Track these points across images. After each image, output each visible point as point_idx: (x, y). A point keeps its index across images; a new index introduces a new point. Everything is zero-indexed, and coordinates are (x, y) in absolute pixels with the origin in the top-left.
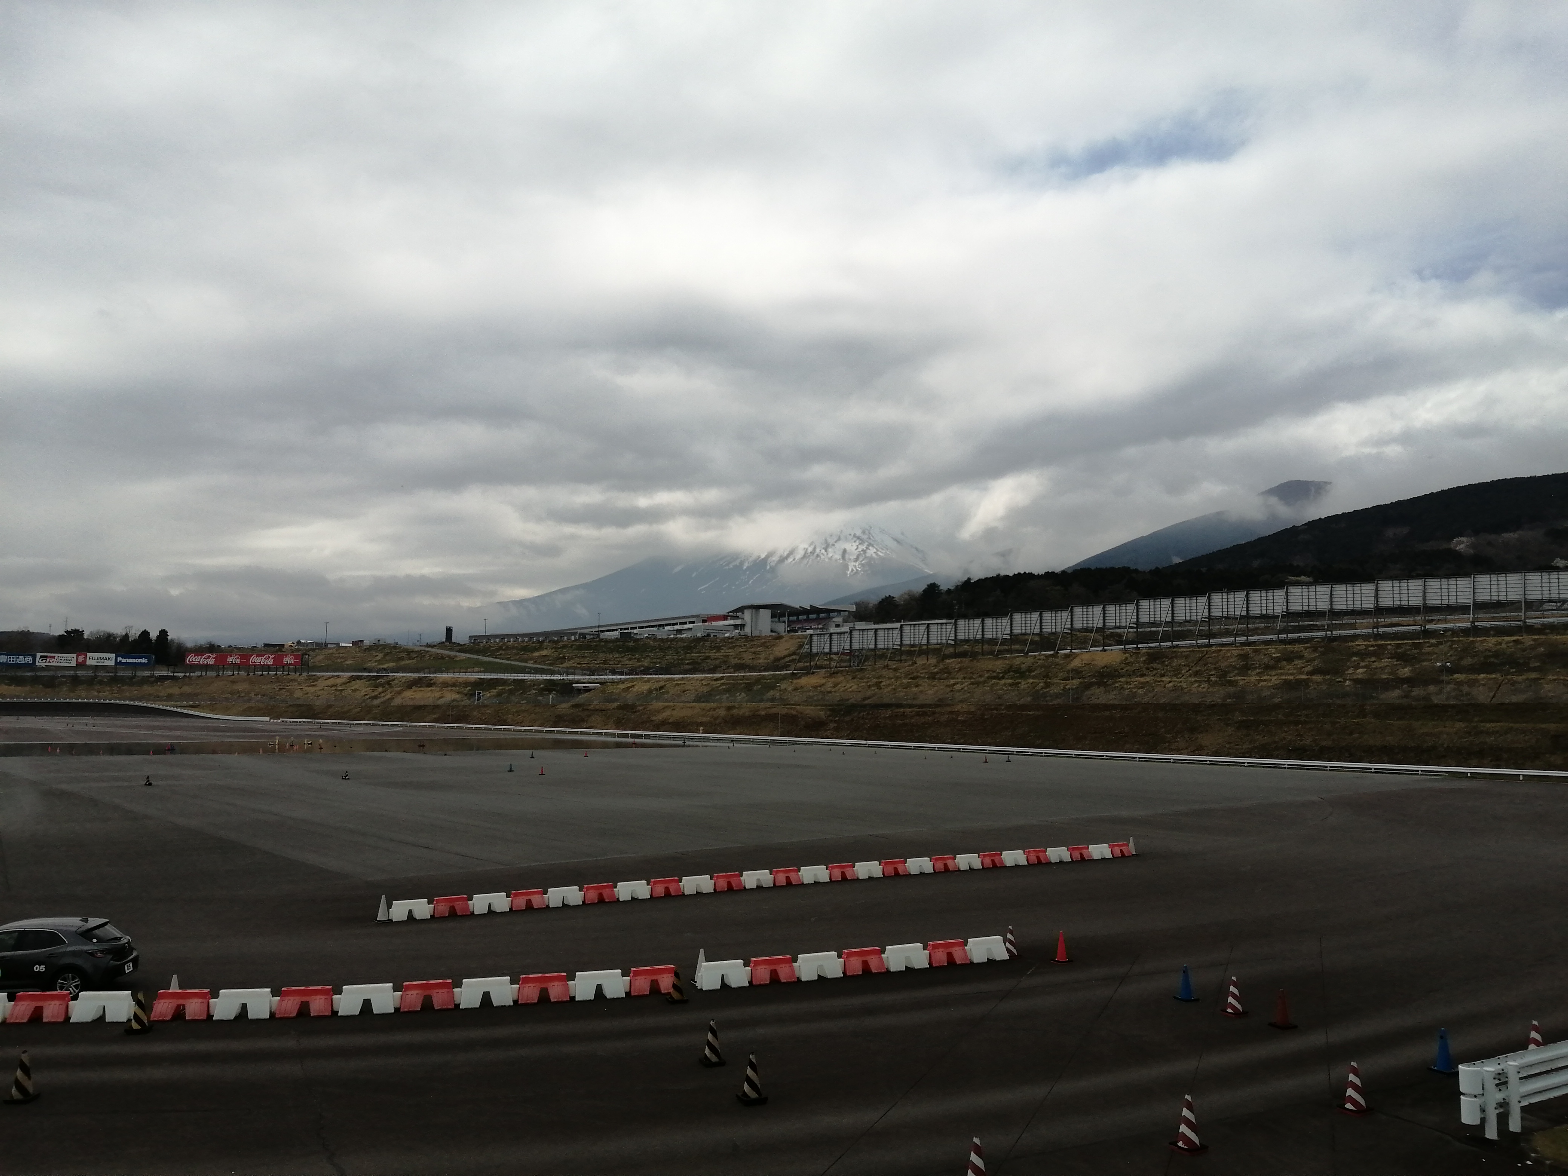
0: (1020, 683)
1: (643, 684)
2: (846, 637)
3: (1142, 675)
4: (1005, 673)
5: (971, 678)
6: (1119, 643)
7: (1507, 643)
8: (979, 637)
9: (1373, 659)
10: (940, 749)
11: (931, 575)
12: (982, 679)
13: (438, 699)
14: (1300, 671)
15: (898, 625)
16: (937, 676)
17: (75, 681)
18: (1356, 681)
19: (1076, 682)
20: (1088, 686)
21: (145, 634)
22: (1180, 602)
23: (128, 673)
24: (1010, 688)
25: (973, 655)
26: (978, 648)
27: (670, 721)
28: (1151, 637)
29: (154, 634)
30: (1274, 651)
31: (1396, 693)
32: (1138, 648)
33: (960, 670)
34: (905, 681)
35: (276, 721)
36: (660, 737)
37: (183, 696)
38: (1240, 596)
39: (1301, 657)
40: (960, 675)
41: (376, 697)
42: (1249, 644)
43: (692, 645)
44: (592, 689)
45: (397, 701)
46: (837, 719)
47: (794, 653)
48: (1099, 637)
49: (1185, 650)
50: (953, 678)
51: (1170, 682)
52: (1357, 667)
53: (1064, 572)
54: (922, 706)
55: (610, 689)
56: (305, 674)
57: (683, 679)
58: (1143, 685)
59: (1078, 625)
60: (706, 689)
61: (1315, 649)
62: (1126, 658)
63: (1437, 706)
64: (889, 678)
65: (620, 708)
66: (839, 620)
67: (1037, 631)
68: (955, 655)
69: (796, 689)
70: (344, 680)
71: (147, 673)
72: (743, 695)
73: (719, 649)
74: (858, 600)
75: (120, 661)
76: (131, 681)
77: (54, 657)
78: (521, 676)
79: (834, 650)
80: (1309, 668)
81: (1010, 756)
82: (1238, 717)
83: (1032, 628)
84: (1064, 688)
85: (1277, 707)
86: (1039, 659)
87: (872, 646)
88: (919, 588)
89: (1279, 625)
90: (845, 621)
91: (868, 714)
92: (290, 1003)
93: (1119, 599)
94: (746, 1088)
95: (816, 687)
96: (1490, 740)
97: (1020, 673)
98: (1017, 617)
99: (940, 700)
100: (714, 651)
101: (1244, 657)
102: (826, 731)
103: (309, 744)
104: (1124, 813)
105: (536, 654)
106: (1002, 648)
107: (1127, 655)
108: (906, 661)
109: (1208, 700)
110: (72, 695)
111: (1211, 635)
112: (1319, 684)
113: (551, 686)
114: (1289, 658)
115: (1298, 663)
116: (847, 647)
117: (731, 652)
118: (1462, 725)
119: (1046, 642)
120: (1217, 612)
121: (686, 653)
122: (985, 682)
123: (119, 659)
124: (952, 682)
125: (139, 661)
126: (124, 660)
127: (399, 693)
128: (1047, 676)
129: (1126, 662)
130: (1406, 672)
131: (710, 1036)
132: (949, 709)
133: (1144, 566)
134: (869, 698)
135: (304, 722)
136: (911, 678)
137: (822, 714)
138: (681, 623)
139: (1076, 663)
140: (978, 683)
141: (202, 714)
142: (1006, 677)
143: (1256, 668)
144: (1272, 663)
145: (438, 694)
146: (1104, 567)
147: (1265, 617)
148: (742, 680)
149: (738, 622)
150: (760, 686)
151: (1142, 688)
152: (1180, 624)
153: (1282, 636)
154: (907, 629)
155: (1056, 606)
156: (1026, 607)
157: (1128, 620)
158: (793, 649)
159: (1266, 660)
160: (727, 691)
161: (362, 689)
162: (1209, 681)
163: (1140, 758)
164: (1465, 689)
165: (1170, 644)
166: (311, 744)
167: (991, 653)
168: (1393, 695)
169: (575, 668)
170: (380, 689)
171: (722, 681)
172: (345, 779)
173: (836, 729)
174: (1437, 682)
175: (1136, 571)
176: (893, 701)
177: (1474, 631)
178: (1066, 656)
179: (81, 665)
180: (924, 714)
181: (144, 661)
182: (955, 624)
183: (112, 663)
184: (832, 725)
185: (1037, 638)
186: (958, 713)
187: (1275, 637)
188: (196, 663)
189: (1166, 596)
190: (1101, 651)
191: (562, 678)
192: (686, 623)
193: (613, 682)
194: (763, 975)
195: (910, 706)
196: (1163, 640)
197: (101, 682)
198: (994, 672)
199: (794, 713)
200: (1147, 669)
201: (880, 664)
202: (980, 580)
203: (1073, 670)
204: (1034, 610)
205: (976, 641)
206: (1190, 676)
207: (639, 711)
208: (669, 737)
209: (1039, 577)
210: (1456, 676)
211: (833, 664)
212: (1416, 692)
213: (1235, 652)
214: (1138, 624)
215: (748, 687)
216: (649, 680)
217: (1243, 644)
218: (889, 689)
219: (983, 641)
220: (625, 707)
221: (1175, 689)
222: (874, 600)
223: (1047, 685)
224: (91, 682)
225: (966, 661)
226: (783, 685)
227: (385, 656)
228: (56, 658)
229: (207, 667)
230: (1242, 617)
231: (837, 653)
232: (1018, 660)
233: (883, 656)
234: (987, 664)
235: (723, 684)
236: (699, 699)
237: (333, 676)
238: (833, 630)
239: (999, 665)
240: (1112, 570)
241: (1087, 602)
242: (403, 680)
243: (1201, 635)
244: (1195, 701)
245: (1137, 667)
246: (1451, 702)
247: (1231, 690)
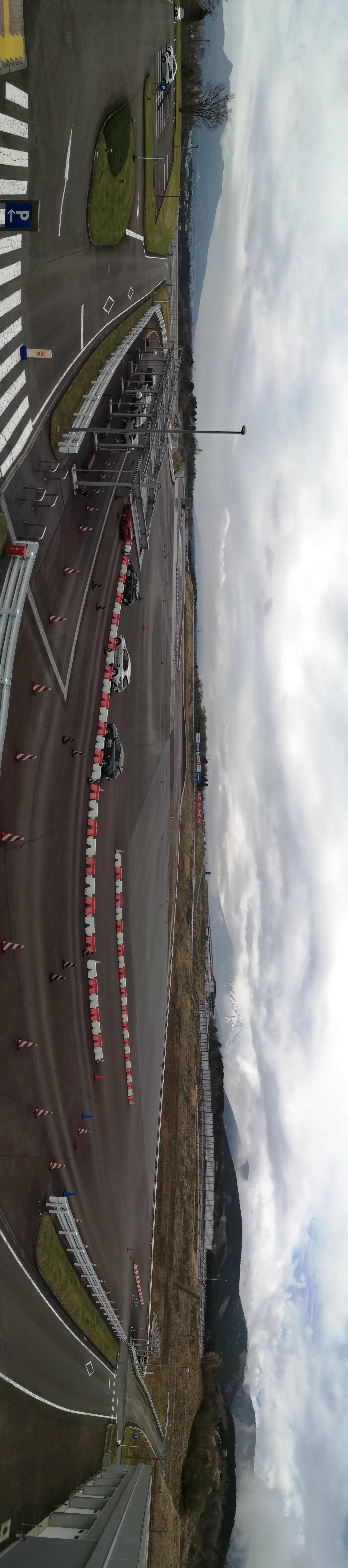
0: (186, 1071)
1: (190, 944)
2: (205, 1016)
3: (188, 1112)
4: (190, 1067)
5: (188, 1053)
6: (199, 1105)
8: (203, 1059)
9: (190, 1189)
10: (164, 1044)
11: (224, 1045)
14: (187, 1163)
15: (207, 1033)
16: (189, 1045)
18: (183, 1182)
19: (186, 1089)
20: (184, 1094)
22: (212, 1127)
24: (184, 1067)
25: (196, 1057)
26: (198, 1058)
27: (177, 951)
28: (200, 1116)
30: (194, 1156)
31: (179, 1194)
32: (197, 1112)
33: (191, 1052)
35: (180, 817)
36: (172, 947)
38: (212, 1147)
39: (191, 1164)
42: (196, 1148)
44: (189, 925)
45: (186, 856)
48: (201, 1099)
49: (196, 1127)
51: (185, 1120)
52: (187, 1182)
53: (223, 1089)
54: (179, 1039)
55: (188, 932)
57: (191, 959)
58: (185, 1112)
59: (205, 1092)
60: (187, 967)
61: (194, 1169)
62: (194, 1107)
63: (174, 1206)
64: (189, 1027)
65: (182, 935)
66: (210, 1014)
67: (204, 1078)
68: (196, 1051)
69: (187, 999)
70: (193, 838)
72: (185, 981)
73: (201, 973)
74: (217, 1020)
78: (194, 898)
79: (200, 1012)
80: (188, 1166)
82: (173, 1142)
84: (185, 1086)
85: (176, 1154)
86: (194, 1078)
87: (200, 1024)
88: (220, 1041)
89: (202, 1158)
90: (209, 1016)
93: (213, 1106)
94: (55, 976)
95: (187, 1006)
96: (163, 1221)
97: (190, 1071)
98: (209, 1072)
99: (181, 1045)
100: (201, 971)
101: (192, 1146)
105: (201, 904)
106: (198, 1067)
108: (195, 1035)
109: (178, 1133)
110: (189, 762)
111: (200, 1136)
112: (183, 1169)
113: (190, 909)
114: (191, 1160)
115: (190, 1163)
116: (200, 1016)
117: (200, 977)
118: (168, 1213)
119: (200, 1081)
120: (207, 1138)
121: (200, 959)
122: (187, 1060)
124: (187, 1049)
125: (199, 779)
126: (199, 775)
127: (189, 856)
128: (188, 1080)
129: (192, 1107)
130: (185, 1198)
131: (72, 964)
132: (178, 1047)
133: (224, 1116)
134: (183, 1022)
135: (180, 827)
136: (189, 1034)
137: (178, 1007)
139: (192, 1090)
140: (186, 1057)
141: (182, 796)
142: (188, 1067)
143: (189, 1149)
144: (190, 1155)
145: (188, 869)
146: (224, 1102)
147: (205, 1154)
148: (190, 980)
149: (211, 980)
150: (188, 987)
152: (204, 1126)
153: (198, 1159)
154: (206, 1036)
155: (212, 1086)
156: (212, 1075)
159: (191, 1153)
160: (187, 975)
161: (190, 844)
162: (185, 1134)
164: (179, 1215)
167: (197, 1063)
168: (178, 1193)
169: (196, 919)
170: (190, 850)
171: (190, 973)
174: (182, 1207)
175: (222, 1113)
176: (181, 1030)
178: (195, 1087)
179: (197, 764)
180: (177, 1040)
182: (208, 1053)
184: (174, 1010)
185: (201, 1078)
186: (177, 1050)
187: (198, 1156)
188: (199, 794)
189: (214, 1122)
190: (197, 1102)
191: (192, 914)
192: (210, 961)
193: (191, 933)
194: (92, 983)
196: (199, 1120)
197: (192, 769)
198: (190, 1064)
200: (189, 1114)
201: (194, 1026)
202: (222, 1061)
203: (190, 1089)
204: (211, 1078)
205: (201, 1058)
206: (187, 1127)
209: (222, 1081)
210: (183, 1212)
211: (195, 1011)
212: (179, 1200)
213: (194, 1143)
214: (205, 1112)
215: (188, 983)
216: (191, 946)
217: (197, 1146)
218: (186, 1029)
219: (201, 1060)
220: (182, 937)
221: (183, 1122)
222: (216, 1026)
223: (185, 1080)
224: (192, 766)
225: (194, 1054)
226: (188, 995)
227: (201, 852)
229: (197, 797)
230: (205, 1146)
231: (198, 1012)
232: (194, 1071)
233: (197, 1027)
234: (193, 1061)
236: (184, 965)
237: (195, 835)
238: (207, 1012)
239: (193, 1065)
240: (223, 1105)
241: (213, 1096)
242: (193, 859)
243: (200, 1133)
244: (179, 1129)
245: (191, 1110)
246: (175, 1210)
247: (182, 1141)
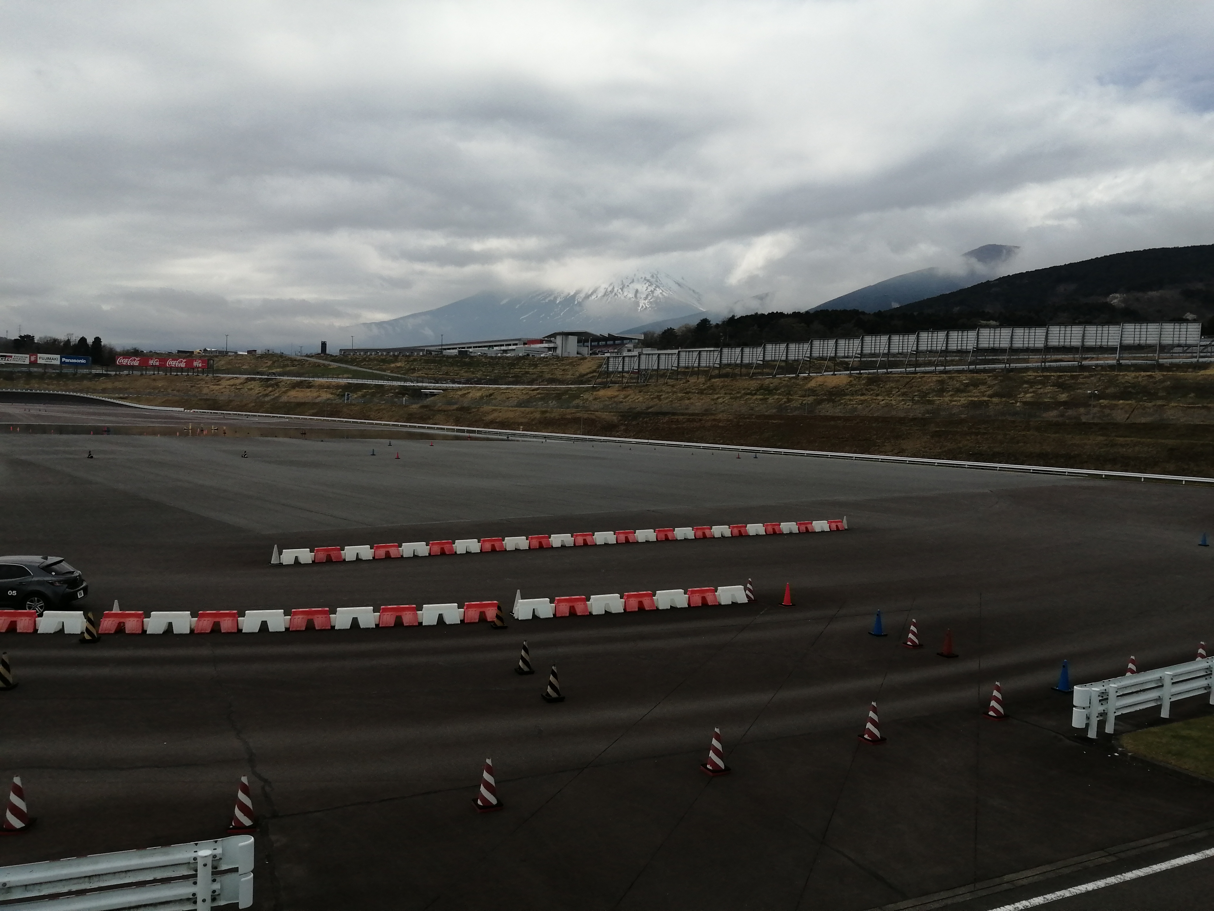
0: (768, 398)
1: (477, 392)
2: (635, 359)
3: (863, 395)
4: (757, 390)
5: (732, 394)
6: (847, 369)
7: (1143, 377)
8: (739, 362)
9: (1040, 387)
10: (704, 448)
11: (703, 313)
12: (739, 395)
13: (316, 398)
14: (983, 394)
15: (676, 351)
16: (705, 392)
17: (29, 376)
18: (1025, 403)
19: (811, 399)
20: (820, 402)
21: (83, 340)
22: (895, 338)
23: (71, 370)
24: (760, 402)
25: (733, 376)
26: (737, 371)
27: (497, 420)
28: (871, 365)
29: (90, 341)
30: (964, 379)
31: (1055, 413)
32: (860, 373)
33: (723, 387)
34: (680, 395)
35: (189, 411)
36: (489, 433)
37: (115, 390)
38: (942, 335)
39: (984, 383)
40: (723, 391)
41: (267, 395)
42: (947, 373)
43: (515, 362)
44: (436, 395)
45: (284, 399)
46: (626, 422)
47: (594, 371)
48: (831, 364)
49: (896, 375)
50: (717, 394)
51: (883, 400)
52: (1026, 392)
53: (807, 312)
54: (693, 414)
55: (451, 394)
56: (211, 375)
57: (507, 389)
58: (862, 402)
59: (816, 354)
60: (526, 397)
61: (996, 378)
62: (851, 381)
63: (1084, 423)
64: (668, 393)
65: (457, 409)
66: (630, 346)
67: (784, 358)
68: (719, 376)
69: (595, 399)
70: (242, 381)
71: (86, 371)
72: (554, 402)
73: (536, 366)
74: (645, 330)
75: (64, 361)
76: (75, 377)
77: (11, 357)
78: (381, 382)
79: (626, 369)
80: (989, 392)
81: (757, 454)
82: (933, 428)
83: (780, 356)
84: (802, 403)
85: (963, 421)
86: (784, 380)
87: (655, 367)
88: (695, 322)
89: (970, 358)
90: (635, 347)
91: (650, 420)
92: (205, 622)
93: (848, 335)
94: (549, 689)
95: (611, 398)
96: (1122, 450)
97: (769, 391)
98: (769, 347)
99: (706, 410)
100: (533, 368)
101: (942, 382)
102: (617, 432)
103: (215, 429)
104: (842, 498)
105: (393, 365)
106: (756, 371)
107: (851, 379)
108: (681, 379)
109: (911, 415)
110: (27, 387)
111: (917, 365)
112: (997, 404)
113: (404, 391)
114: (975, 384)
115: (982, 388)
116: (636, 367)
117: (546, 369)
118: (1102, 438)
119: (790, 367)
120: (923, 347)
121: (510, 369)
122: (741, 397)
123: (63, 359)
124: (716, 396)
125: (79, 361)
126: (67, 361)
127: (285, 392)
128: (790, 394)
129: (850, 384)
130: (1063, 397)
131: (523, 653)
132: (713, 417)
133: (870, 309)
134: (651, 407)
135: (211, 413)
136: (685, 393)
137: (615, 419)
138: (506, 345)
139: (812, 384)
140: (736, 398)
141: (131, 404)
142: (758, 393)
143: (949, 391)
144: (962, 387)
145: (315, 394)
146: (838, 310)
147: (959, 352)
148: (554, 391)
149: (552, 345)
150: (568, 396)
151: (861, 404)
152: (894, 355)
153: (971, 367)
154: (683, 355)
155: (800, 340)
156: (777, 339)
157: (854, 352)
158: (594, 368)
159: (958, 386)
160: (542, 399)
161: (256, 389)
162: (913, 400)
163: (856, 457)
164: (1107, 411)
165: (885, 370)
166: (217, 429)
167: (747, 374)
168: (1052, 415)
169: (423, 377)
170: (270, 389)
171: (538, 392)
172: (244, 457)
173: (626, 431)
174: (1086, 405)
175: (863, 313)
176: (671, 410)
177: (1119, 367)
178: (805, 378)
179: (33, 364)
180: (693, 421)
181: (83, 361)
182: (721, 351)
183: (58, 362)
184: (622, 427)
185: (783, 364)
186: (720, 421)
187: (965, 367)
188: (124, 364)
189: (884, 333)
190: (832, 375)
191: (413, 385)
192: (510, 345)
193: (453, 389)
194: (565, 610)
195: (683, 414)
196: (879, 368)
197: (50, 378)
198: (748, 389)
199: (594, 417)
200: (866, 390)
201: (661, 381)
202: (742, 318)
203: (809, 389)
204: (782, 342)
205: (736, 365)
206: (899, 396)
207: (474, 412)
208: (496, 433)
209: (788, 316)
210: (1101, 401)
211: (625, 381)
212: (1070, 412)
213: (934, 379)
214: (862, 355)
215: (559, 396)
216: (481, 389)
217: (941, 372)
218: (666, 401)
219: (742, 365)
220: (462, 409)
221: (887, 405)
222: (659, 331)
223: (789, 401)
224: (42, 377)
225: (728, 381)
226: (585, 396)
227: (274, 362)
228: (13, 357)
229: (132, 368)
230: (942, 351)
231: (628, 372)
232: (767, 381)
233: (663, 376)
234: (744, 383)
235: (538, 394)
236: (519, 405)
237: (233, 378)
238: (625, 353)
239: (753, 384)
240: (844, 312)
241: (824, 336)
242: (288, 382)
243: (910, 365)
244: (902, 415)
245: (858, 387)
246: (1096, 421)
247: (930, 407)
